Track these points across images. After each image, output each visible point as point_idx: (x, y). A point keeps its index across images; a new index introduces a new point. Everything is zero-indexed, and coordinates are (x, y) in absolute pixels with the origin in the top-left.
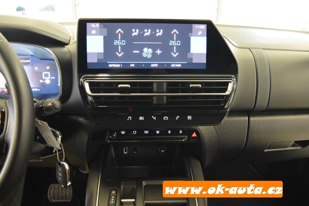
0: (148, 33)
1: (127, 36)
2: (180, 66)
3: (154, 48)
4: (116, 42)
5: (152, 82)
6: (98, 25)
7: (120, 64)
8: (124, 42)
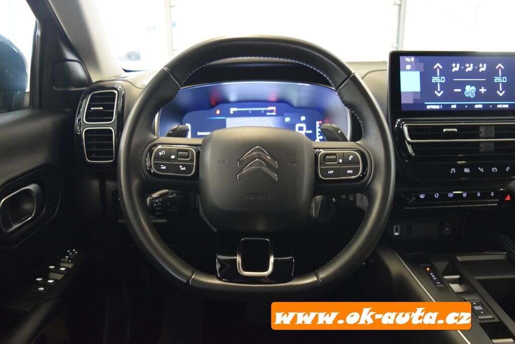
0: (470, 68)
1: (446, 72)
2: (507, 106)
3: (478, 85)
4: (435, 79)
5: (478, 127)
6: (413, 59)
7: (440, 105)
8: (443, 80)
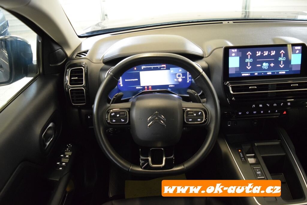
0: (266, 53)
1: (253, 56)
2: (284, 73)
3: (269, 62)
4: (247, 60)
6: (236, 50)
7: (249, 73)
8: (251, 60)
